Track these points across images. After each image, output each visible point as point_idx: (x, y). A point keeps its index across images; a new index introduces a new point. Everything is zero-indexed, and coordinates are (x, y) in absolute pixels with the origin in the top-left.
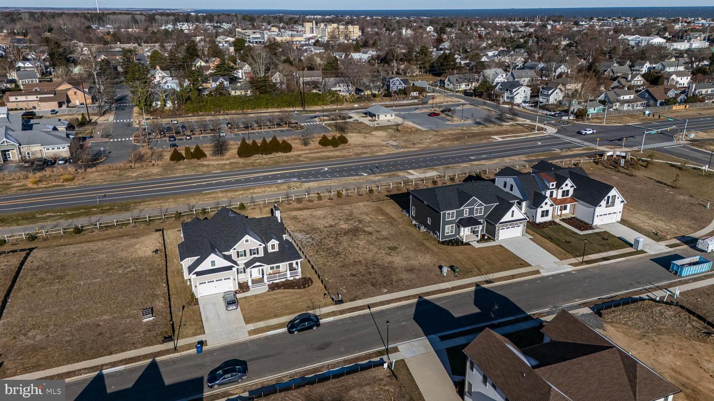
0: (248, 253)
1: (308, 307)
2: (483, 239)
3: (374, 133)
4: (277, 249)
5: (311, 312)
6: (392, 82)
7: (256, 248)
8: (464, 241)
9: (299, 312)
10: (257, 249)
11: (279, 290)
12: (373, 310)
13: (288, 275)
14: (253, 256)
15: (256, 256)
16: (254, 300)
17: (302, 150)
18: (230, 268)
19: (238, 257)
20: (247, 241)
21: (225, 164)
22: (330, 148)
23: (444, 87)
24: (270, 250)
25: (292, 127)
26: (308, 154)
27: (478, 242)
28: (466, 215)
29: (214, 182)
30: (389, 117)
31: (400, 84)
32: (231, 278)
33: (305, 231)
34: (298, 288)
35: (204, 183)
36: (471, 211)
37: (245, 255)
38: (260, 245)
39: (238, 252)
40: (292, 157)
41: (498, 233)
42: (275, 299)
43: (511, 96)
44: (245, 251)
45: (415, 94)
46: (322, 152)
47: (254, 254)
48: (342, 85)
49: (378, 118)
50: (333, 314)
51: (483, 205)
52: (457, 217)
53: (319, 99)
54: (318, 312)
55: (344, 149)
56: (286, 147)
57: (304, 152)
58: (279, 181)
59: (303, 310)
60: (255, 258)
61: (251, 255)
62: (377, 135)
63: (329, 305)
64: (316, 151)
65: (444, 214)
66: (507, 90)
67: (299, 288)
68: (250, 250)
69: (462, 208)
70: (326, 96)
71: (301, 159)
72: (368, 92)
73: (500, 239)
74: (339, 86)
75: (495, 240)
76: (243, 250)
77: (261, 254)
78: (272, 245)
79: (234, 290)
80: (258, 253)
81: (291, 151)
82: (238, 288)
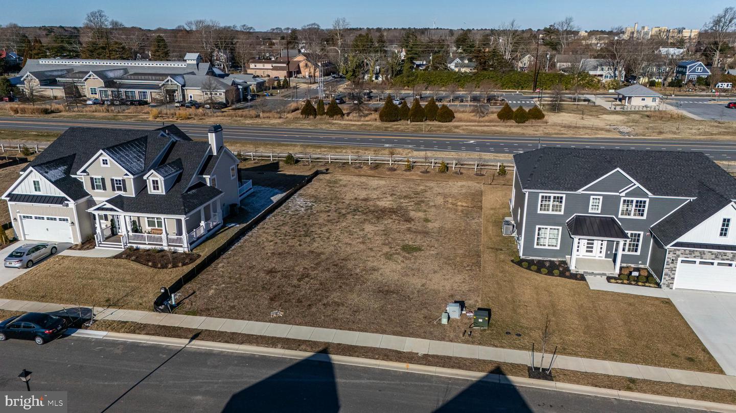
0: (108, 184)
2: (625, 277)
3: (604, 116)
4: (161, 191)
7: (120, 179)
8: (573, 268)
10: (124, 181)
12: (197, 344)
14: (118, 193)
15: (122, 193)
17: (468, 122)
18: (59, 201)
19: (93, 188)
20: (105, 162)
21: (354, 125)
22: (512, 122)
24: (151, 191)
26: (473, 126)
27: (609, 279)
30: (649, 102)
31: (705, 71)
32: (69, 219)
36: (610, 204)
37: (105, 188)
38: (126, 175)
39: (92, 179)
40: (447, 127)
41: (673, 270)
44: (103, 179)
45: (725, 86)
47: (119, 189)
48: (606, 68)
49: (629, 102)
51: (646, 195)
52: (568, 211)
53: (560, 81)
55: (532, 126)
56: (447, 115)
57: (468, 124)
60: (120, 196)
61: (114, 190)
62: (607, 119)
64: (489, 124)
65: (533, 197)
67: (154, 265)
68: (112, 180)
69: (580, 191)
72: (645, 80)
73: (674, 287)
74: (602, 70)
75: (658, 286)
76: (100, 177)
77: (131, 192)
78: (153, 181)
79: (72, 241)
80: (125, 190)
81: (450, 121)
82: (79, 241)
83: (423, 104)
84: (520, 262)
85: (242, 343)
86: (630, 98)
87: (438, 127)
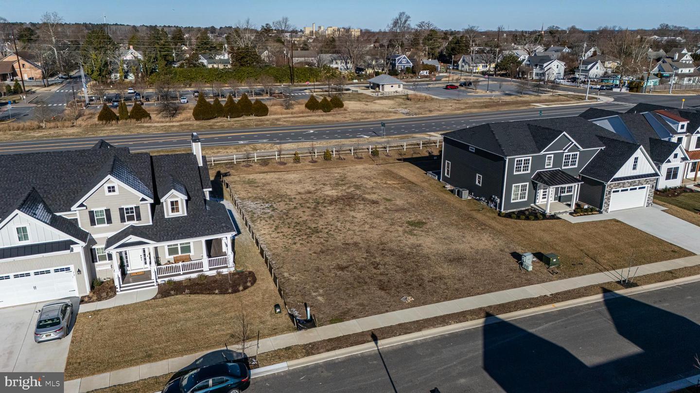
0: (115, 216)
1: (232, 336)
2: (580, 209)
3: (377, 102)
4: (182, 212)
5: (236, 348)
6: (398, 60)
7: (133, 206)
8: (548, 212)
9: (207, 348)
10: (137, 208)
11: (179, 297)
12: (385, 343)
13: (206, 267)
14: (128, 224)
15: (135, 223)
16: (113, 318)
17: (282, 114)
18: (66, 246)
19: (93, 223)
20: (111, 189)
21: (173, 126)
22: (320, 112)
23: (457, 69)
24: (169, 214)
25: (274, 96)
26: (290, 118)
27: (571, 214)
28: (549, 166)
29: (145, 142)
30: (396, 88)
31: (408, 62)
32: (72, 267)
33: (263, 199)
34: (221, 293)
35: (132, 143)
36: (558, 159)
37: (109, 221)
38: (143, 200)
39: (91, 213)
40: (268, 120)
41: (608, 199)
42: (162, 315)
43: (541, 72)
44: (108, 211)
45: (425, 73)
46: (309, 116)
47: (131, 218)
48: (339, 62)
49: (383, 89)
50: (289, 353)
51: (578, 150)
52: (533, 170)
54: (251, 349)
55: (339, 114)
56: (262, 110)
57: (284, 116)
58: (242, 142)
59: (218, 344)
60: (132, 227)
61: (123, 220)
62: (382, 103)
63: (282, 332)
64: (301, 115)
65: (512, 161)
66: (536, 65)
67: (223, 292)
68: (121, 210)
69: (542, 153)
70: (320, 72)
71: (279, 123)
72: (370, 71)
73: (609, 210)
74: (337, 63)
75: (601, 213)
76: (103, 209)
77: (147, 219)
78: (172, 203)
79: (77, 294)
80: (139, 218)
81: (266, 115)
82: (87, 291)
83: (236, 99)
84: (509, 216)
85: (420, 330)
86: (383, 85)
87: (261, 121)
